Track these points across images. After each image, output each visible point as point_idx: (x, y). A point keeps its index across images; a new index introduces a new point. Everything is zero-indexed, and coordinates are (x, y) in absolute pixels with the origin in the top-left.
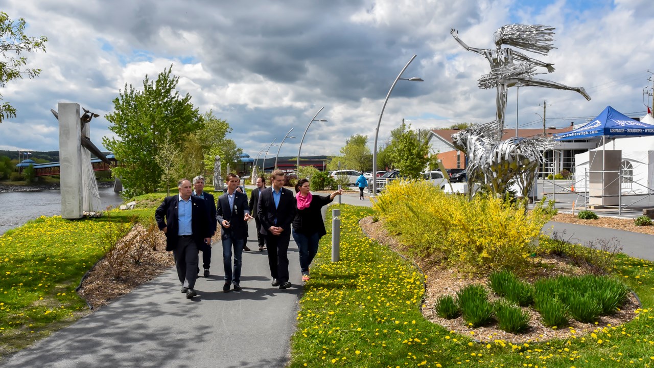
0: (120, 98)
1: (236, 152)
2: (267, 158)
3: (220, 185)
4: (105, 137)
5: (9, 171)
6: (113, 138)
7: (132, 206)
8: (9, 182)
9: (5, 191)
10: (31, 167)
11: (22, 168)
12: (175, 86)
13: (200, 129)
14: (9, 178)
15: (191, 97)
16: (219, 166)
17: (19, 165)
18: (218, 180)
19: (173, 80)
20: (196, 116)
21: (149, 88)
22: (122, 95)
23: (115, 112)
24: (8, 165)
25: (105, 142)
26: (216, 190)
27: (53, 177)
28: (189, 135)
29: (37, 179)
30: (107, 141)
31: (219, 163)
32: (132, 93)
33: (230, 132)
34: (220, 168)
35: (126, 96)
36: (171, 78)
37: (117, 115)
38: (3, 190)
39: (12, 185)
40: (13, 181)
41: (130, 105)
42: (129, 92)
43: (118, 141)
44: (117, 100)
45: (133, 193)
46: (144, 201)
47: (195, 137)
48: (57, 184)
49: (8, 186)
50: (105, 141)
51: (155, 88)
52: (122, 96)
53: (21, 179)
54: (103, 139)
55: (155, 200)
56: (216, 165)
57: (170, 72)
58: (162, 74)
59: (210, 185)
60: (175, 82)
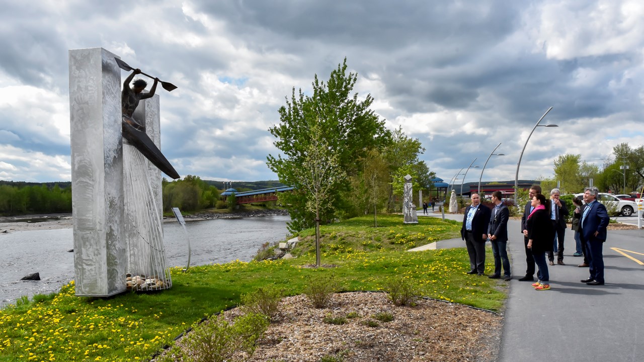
0: (287, 107)
1: (428, 176)
2: (454, 184)
3: (412, 215)
4: (270, 155)
5: (216, 199)
6: (280, 156)
7: (294, 244)
8: (215, 210)
9: (210, 218)
10: (233, 195)
11: (226, 196)
12: (352, 85)
13: (387, 145)
14: (215, 206)
15: (373, 99)
16: (411, 189)
17: (223, 194)
18: (409, 208)
19: (350, 79)
20: (381, 130)
21: (320, 92)
22: (289, 102)
23: (280, 124)
24: (215, 194)
25: (269, 162)
26: (406, 222)
27: (252, 205)
28: (370, 149)
29: (238, 207)
30: (273, 160)
31: (410, 185)
32: (301, 100)
33: (422, 153)
34: (411, 192)
35: (294, 103)
36: (347, 76)
37: (284, 127)
38: (208, 217)
39: (216, 213)
40: (218, 209)
41: (298, 115)
42: (298, 99)
43: (284, 159)
44: (283, 109)
45: (302, 225)
46: (309, 237)
47: (380, 155)
48: (255, 211)
49: (213, 213)
50: (269, 160)
51: (327, 90)
52: (290, 104)
53: (224, 207)
54: (268, 158)
55: (323, 236)
56: (405, 187)
57: (344, 68)
58: (335, 72)
59: (399, 214)
60: (352, 82)
